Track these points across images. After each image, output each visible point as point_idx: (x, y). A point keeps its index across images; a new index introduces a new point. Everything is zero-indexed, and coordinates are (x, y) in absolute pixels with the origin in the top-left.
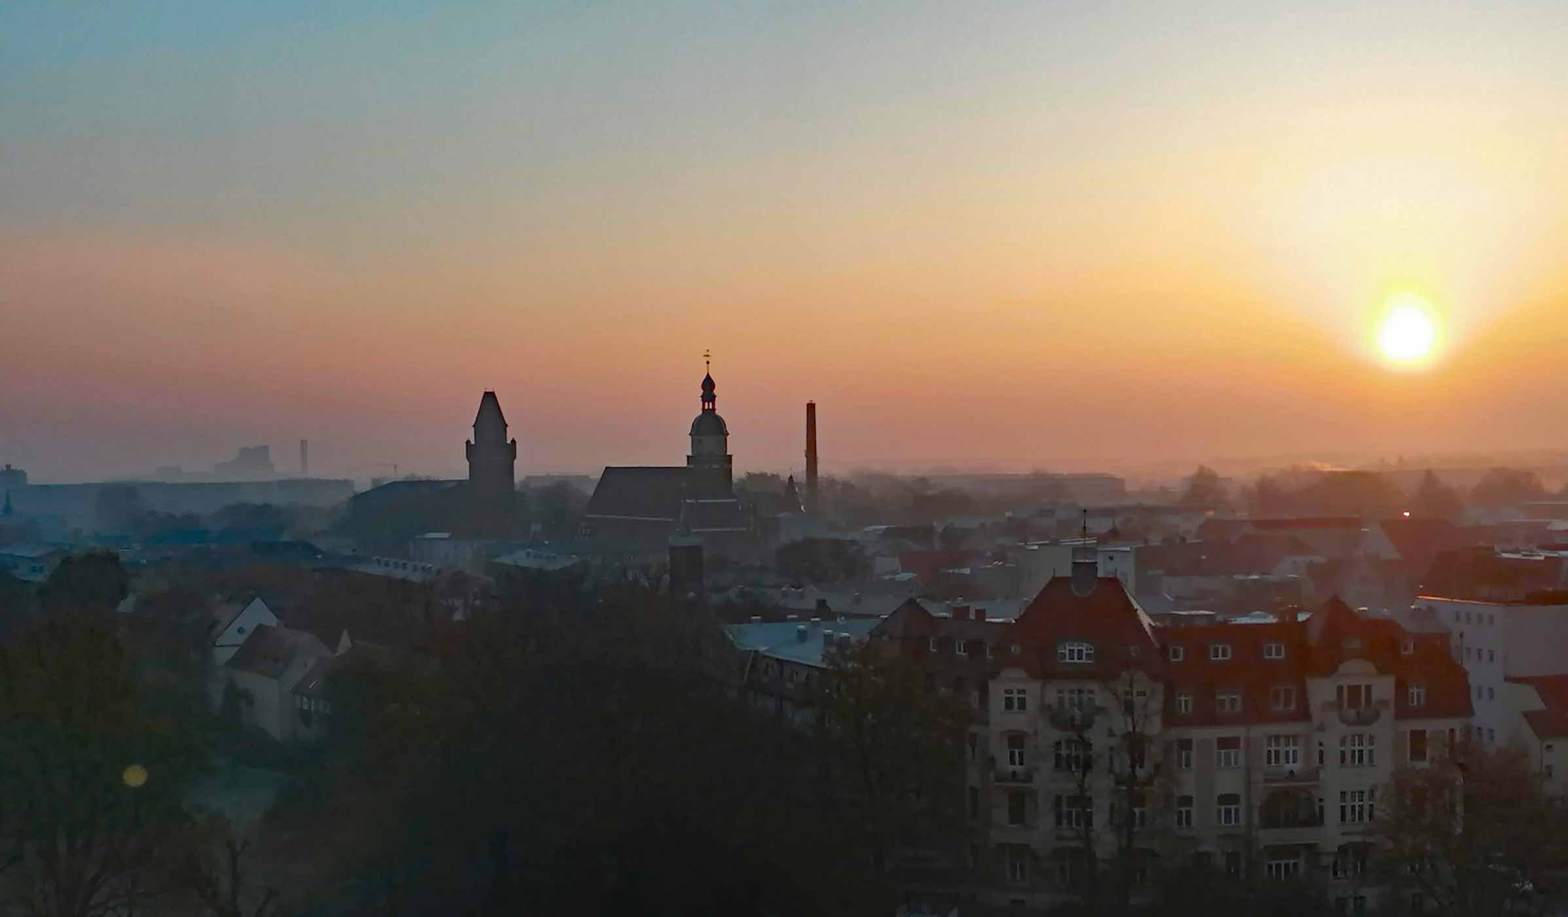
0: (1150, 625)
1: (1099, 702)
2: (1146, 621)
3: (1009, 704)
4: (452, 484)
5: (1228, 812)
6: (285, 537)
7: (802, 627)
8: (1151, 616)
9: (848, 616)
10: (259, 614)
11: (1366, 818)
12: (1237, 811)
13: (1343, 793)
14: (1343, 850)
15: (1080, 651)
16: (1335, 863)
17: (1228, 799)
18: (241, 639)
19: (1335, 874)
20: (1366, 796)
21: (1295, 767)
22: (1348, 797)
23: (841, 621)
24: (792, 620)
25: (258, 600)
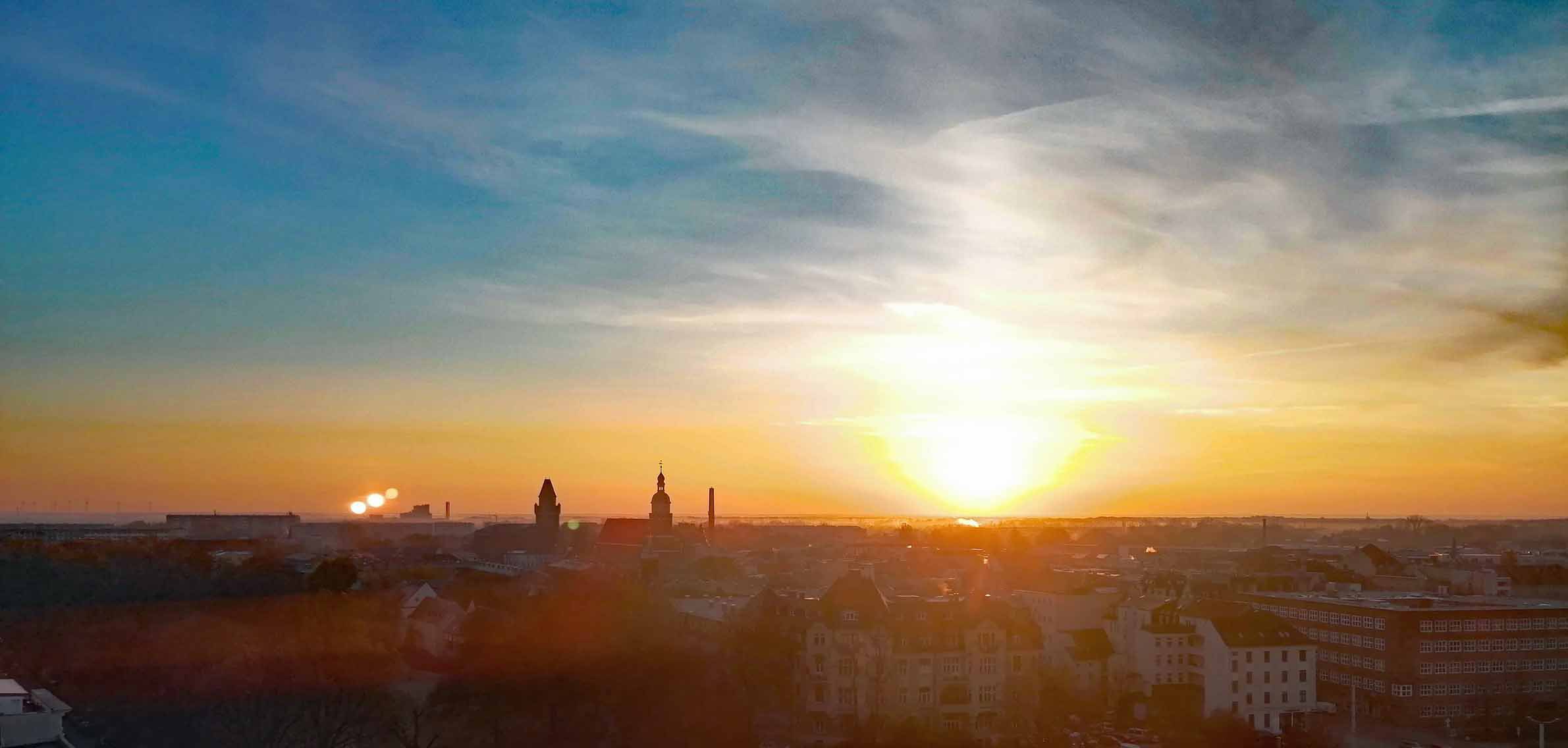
0: (887, 602)
1: (861, 640)
2: (884, 599)
3: (816, 640)
4: (526, 526)
5: (924, 696)
6: (439, 552)
7: (711, 601)
8: (888, 598)
9: (734, 595)
10: (426, 591)
11: (992, 699)
12: (929, 695)
13: (981, 688)
14: (980, 715)
15: (852, 615)
16: (976, 723)
17: (923, 690)
18: (417, 604)
19: (977, 728)
20: (992, 690)
21: (956, 673)
22: (983, 690)
23: (730, 598)
24: (705, 597)
25: (426, 584)
